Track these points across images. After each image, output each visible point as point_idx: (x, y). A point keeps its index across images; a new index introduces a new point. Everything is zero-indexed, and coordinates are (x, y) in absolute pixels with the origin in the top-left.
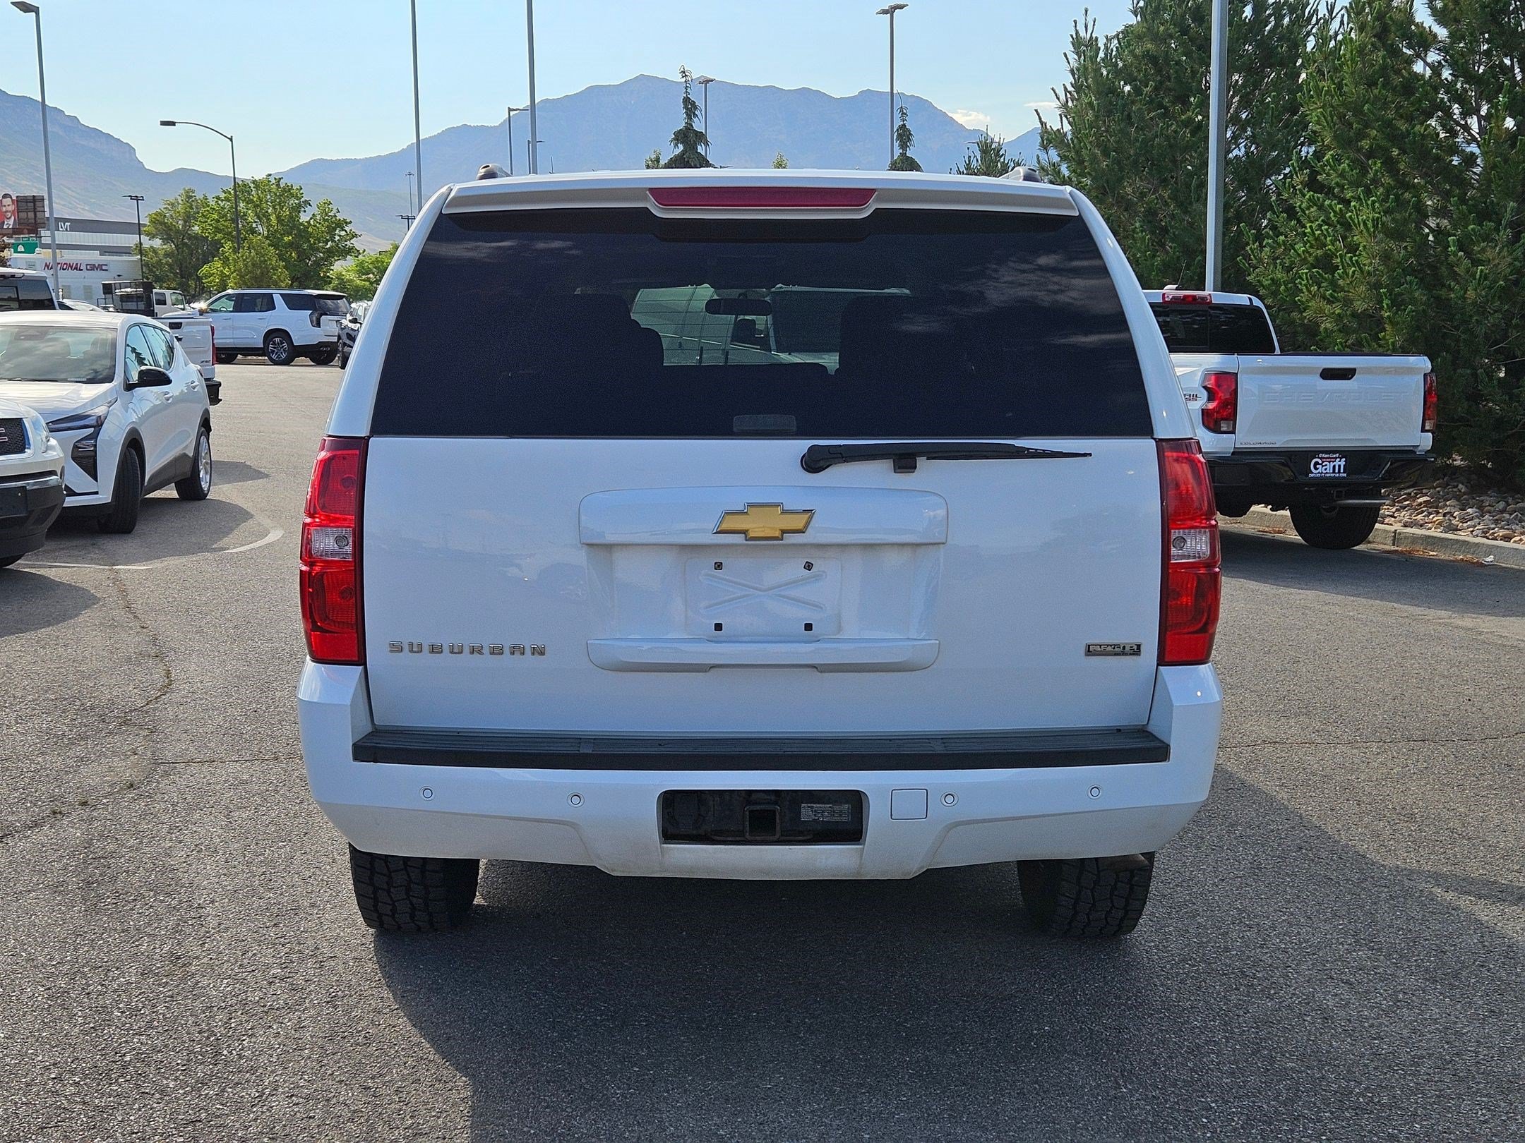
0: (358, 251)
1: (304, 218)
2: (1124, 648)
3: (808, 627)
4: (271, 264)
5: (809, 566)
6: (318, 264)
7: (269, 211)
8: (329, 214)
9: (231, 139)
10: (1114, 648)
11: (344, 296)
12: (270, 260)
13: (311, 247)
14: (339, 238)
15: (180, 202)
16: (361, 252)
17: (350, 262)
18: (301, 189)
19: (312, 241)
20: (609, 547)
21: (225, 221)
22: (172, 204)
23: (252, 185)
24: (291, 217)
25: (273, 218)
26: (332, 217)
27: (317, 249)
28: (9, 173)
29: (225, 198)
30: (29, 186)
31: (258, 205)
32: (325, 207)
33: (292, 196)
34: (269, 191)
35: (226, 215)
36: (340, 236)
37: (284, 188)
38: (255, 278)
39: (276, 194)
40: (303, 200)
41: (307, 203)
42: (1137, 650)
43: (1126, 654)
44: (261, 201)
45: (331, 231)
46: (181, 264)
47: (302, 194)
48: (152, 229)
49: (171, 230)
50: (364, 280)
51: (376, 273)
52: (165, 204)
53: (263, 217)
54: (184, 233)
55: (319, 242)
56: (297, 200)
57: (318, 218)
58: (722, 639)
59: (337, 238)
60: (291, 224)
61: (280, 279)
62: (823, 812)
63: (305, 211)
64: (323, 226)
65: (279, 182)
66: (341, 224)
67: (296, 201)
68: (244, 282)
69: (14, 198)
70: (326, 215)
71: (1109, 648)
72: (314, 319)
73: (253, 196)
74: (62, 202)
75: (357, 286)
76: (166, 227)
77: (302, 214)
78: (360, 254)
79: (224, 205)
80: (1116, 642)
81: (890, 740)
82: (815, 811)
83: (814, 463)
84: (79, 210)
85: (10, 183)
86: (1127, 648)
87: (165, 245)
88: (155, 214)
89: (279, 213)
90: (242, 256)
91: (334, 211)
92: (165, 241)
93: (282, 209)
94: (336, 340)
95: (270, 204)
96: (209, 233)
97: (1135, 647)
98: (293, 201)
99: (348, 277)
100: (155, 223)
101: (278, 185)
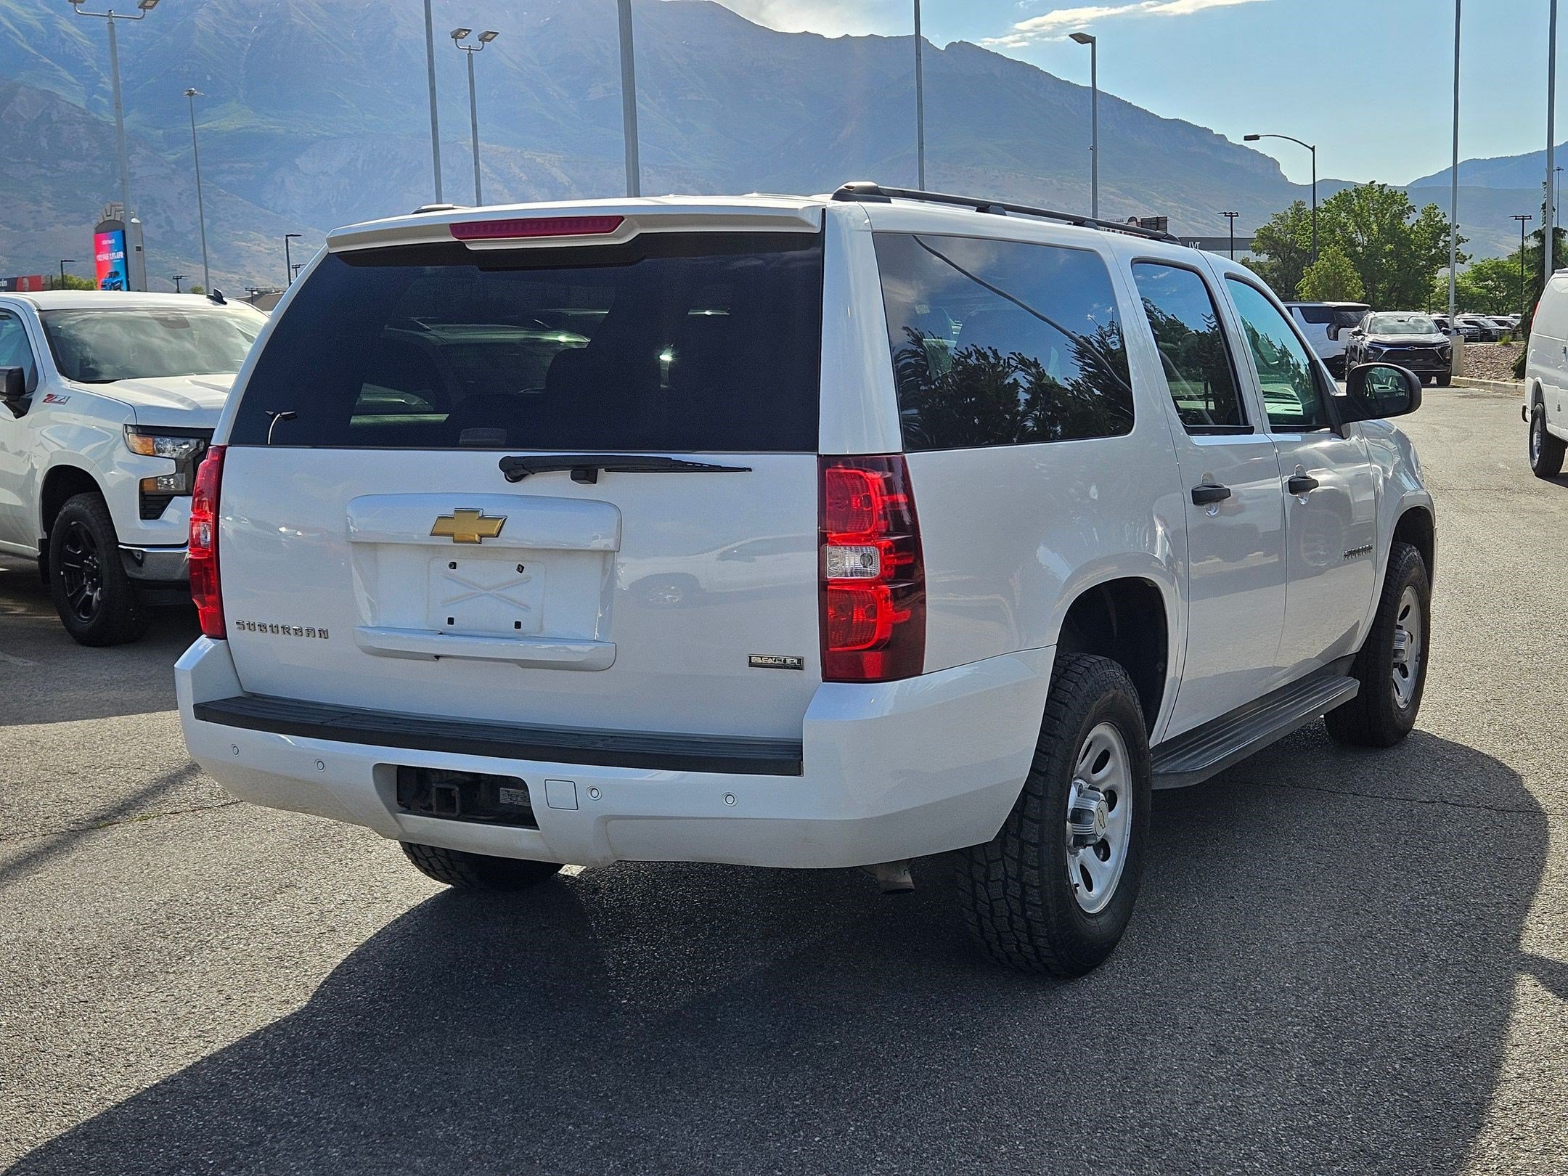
0: (1464, 256)
1: (1408, 223)
2: (785, 661)
3: (518, 625)
4: (1345, 275)
5: (520, 569)
6: (1420, 272)
7: (1371, 219)
8: (1436, 219)
9: (1313, 149)
10: (775, 661)
11: (1368, 307)
12: (1345, 271)
13: (1412, 254)
14: (1443, 244)
15: (1290, 215)
16: (1468, 257)
17: (1464, 269)
18: (1406, 194)
19: (1413, 248)
20: (374, 546)
21: (1323, 233)
22: (1281, 218)
23: (1354, 194)
24: (1392, 224)
25: (1375, 227)
26: (1437, 222)
27: (1419, 257)
28: (1157, 195)
29: (1325, 209)
30: (1174, 207)
31: (1358, 214)
32: (1430, 212)
33: (1395, 202)
34: (1372, 198)
35: (1325, 227)
36: (1445, 242)
37: (1387, 195)
38: (1327, 290)
39: (1378, 202)
40: (1407, 205)
41: (1411, 209)
42: (799, 665)
43: (788, 668)
44: (1362, 210)
45: (1436, 238)
46: (1287, 278)
47: (1407, 199)
48: (1259, 245)
49: (1278, 244)
50: (1481, 288)
51: (1495, 279)
52: (1275, 219)
53: (1363, 226)
54: (1291, 247)
55: (1421, 249)
56: (1401, 206)
57: (1422, 224)
58: (455, 632)
59: (1441, 244)
60: (1393, 233)
61: (1354, 291)
62: (517, 796)
63: (1408, 218)
64: (1426, 232)
65: (1382, 189)
66: (1446, 230)
67: (1400, 208)
68: (1317, 295)
69: (1139, 221)
70: (1432, 220)
71: (770, 661)
72: (1332, 332)
73: (1354, 204)
74: (1204, 221)
75: (1473, 294)
76: (1273, 241)
77: (1405, 220)
78: (1466, 259)
79: (1324, 216)
80: (777, 654)
81: (579, 735)
82: (511, 795)
83: (514, 471)
84: (1221, 228)
85: (1158, 205)
86: (789, 661)
87: (1272, 260)
88: (1264, 229)
89: (1382, 221)
90: (1317, 269)
91: (1440, 216)
92: (1272, 256)
93: (1384, 218)
94: (1344, 354)
95: (1371, 212)
96: (1307, 245)
97: (796, 661)
98: (1396, 208)
99: (1463, 285)
100: (1262, 238)
101: (1381, 192)
